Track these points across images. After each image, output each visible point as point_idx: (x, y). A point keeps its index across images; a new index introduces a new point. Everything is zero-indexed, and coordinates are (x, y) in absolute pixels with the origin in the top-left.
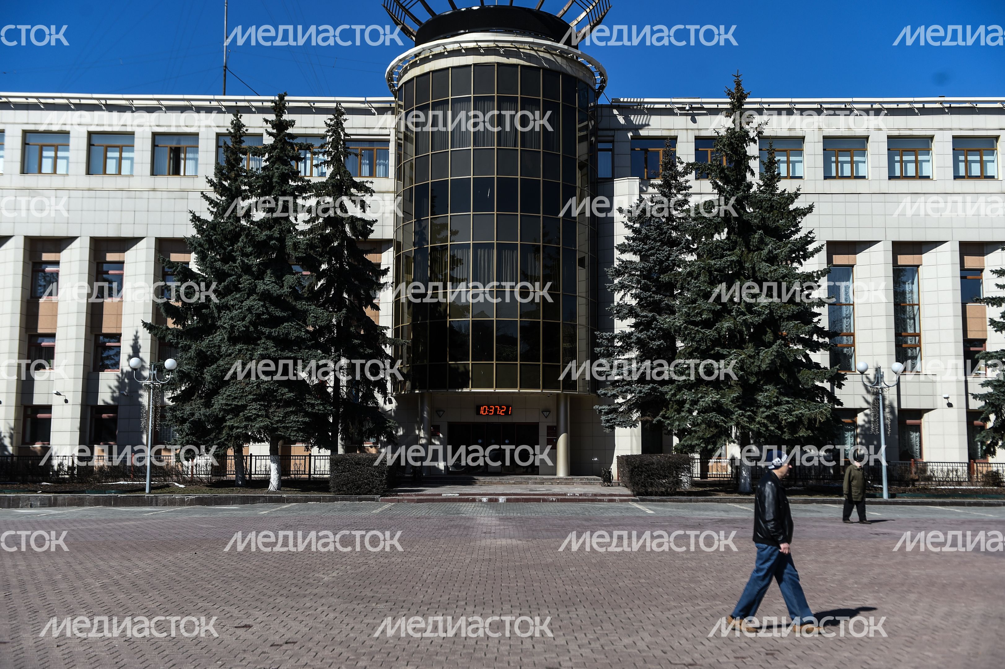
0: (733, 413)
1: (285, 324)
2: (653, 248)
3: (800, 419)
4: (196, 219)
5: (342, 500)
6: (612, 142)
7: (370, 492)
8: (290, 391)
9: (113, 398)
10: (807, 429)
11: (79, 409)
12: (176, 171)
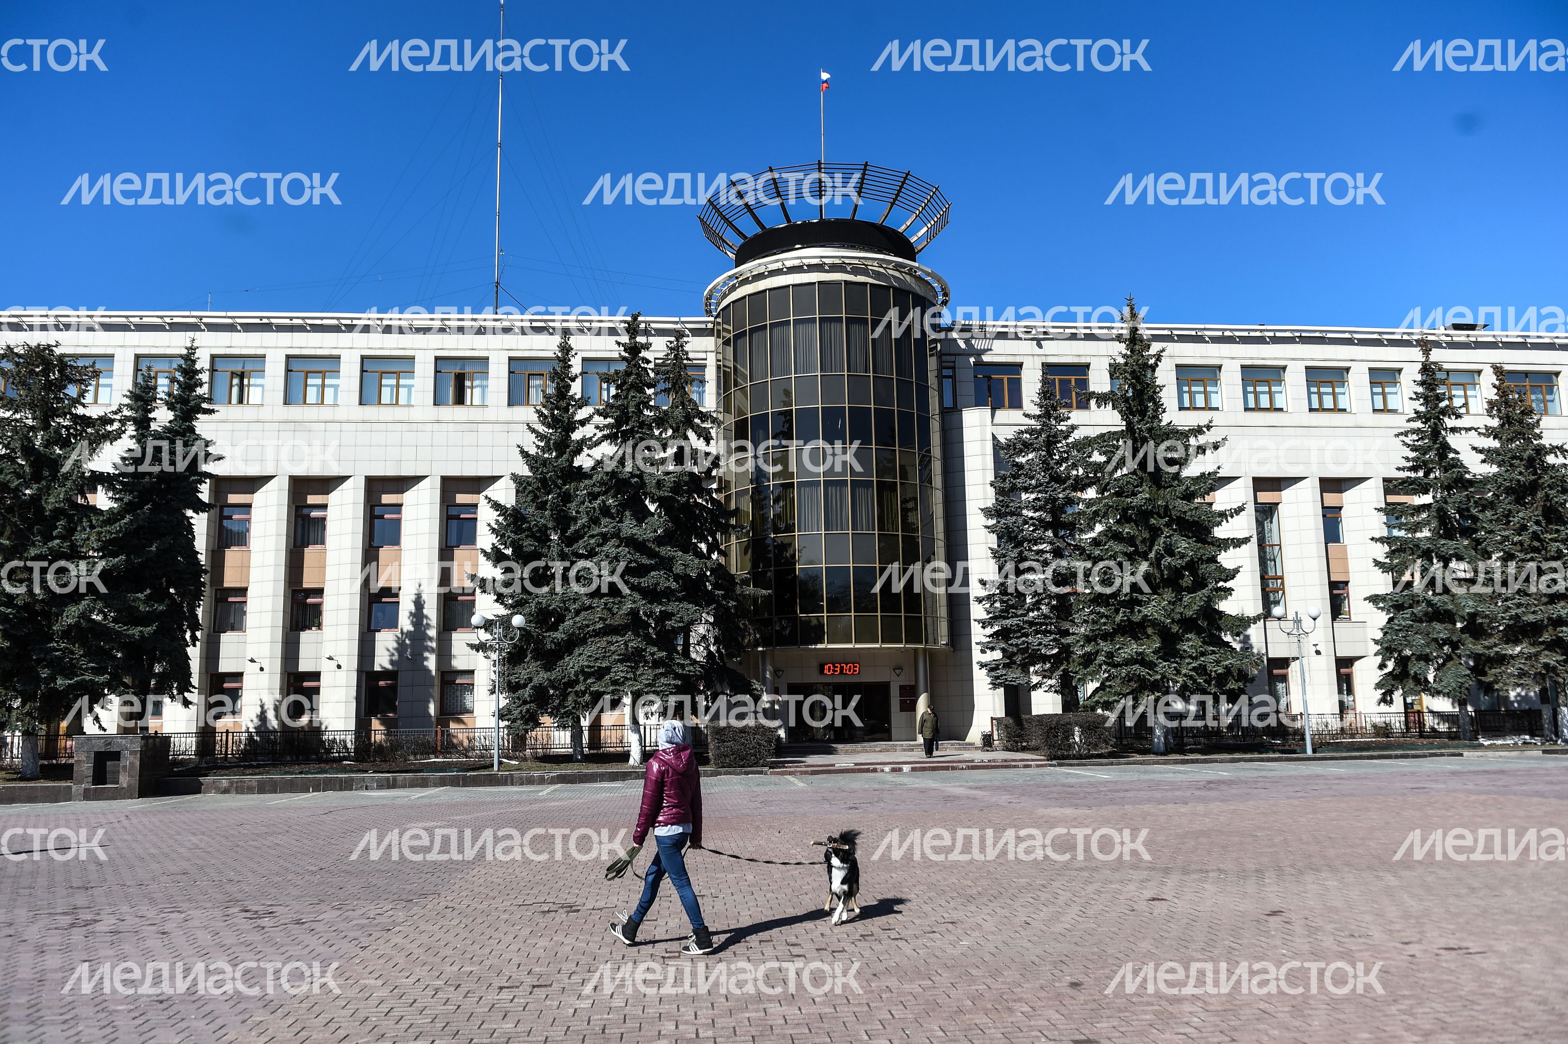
0: (1156, 665)
1: (653, 573)
2: (1041, 485)
3: (1228, 670)
4: (525, 454)
5: (726, 773)
6: (953, 368)
7: (756, 764)
8: (659, 650)
9: (392, 662)
10: (1237, 681)
11: (354, 676)
12: (460, 400)
